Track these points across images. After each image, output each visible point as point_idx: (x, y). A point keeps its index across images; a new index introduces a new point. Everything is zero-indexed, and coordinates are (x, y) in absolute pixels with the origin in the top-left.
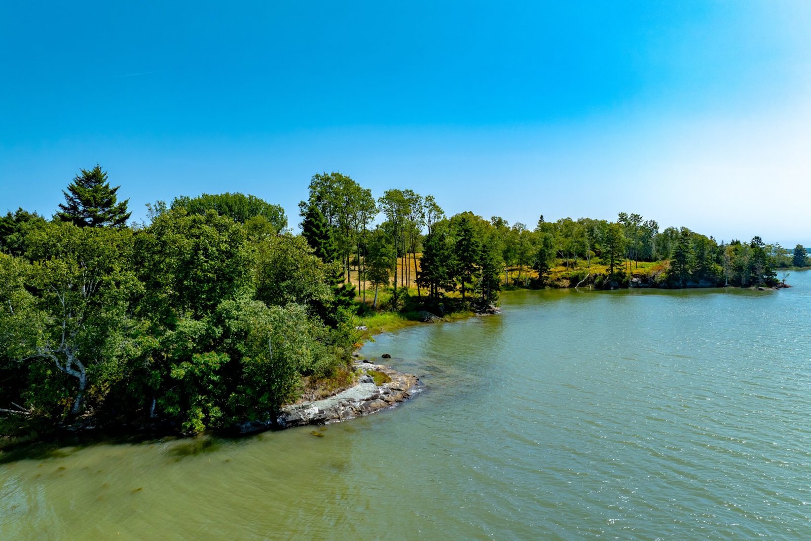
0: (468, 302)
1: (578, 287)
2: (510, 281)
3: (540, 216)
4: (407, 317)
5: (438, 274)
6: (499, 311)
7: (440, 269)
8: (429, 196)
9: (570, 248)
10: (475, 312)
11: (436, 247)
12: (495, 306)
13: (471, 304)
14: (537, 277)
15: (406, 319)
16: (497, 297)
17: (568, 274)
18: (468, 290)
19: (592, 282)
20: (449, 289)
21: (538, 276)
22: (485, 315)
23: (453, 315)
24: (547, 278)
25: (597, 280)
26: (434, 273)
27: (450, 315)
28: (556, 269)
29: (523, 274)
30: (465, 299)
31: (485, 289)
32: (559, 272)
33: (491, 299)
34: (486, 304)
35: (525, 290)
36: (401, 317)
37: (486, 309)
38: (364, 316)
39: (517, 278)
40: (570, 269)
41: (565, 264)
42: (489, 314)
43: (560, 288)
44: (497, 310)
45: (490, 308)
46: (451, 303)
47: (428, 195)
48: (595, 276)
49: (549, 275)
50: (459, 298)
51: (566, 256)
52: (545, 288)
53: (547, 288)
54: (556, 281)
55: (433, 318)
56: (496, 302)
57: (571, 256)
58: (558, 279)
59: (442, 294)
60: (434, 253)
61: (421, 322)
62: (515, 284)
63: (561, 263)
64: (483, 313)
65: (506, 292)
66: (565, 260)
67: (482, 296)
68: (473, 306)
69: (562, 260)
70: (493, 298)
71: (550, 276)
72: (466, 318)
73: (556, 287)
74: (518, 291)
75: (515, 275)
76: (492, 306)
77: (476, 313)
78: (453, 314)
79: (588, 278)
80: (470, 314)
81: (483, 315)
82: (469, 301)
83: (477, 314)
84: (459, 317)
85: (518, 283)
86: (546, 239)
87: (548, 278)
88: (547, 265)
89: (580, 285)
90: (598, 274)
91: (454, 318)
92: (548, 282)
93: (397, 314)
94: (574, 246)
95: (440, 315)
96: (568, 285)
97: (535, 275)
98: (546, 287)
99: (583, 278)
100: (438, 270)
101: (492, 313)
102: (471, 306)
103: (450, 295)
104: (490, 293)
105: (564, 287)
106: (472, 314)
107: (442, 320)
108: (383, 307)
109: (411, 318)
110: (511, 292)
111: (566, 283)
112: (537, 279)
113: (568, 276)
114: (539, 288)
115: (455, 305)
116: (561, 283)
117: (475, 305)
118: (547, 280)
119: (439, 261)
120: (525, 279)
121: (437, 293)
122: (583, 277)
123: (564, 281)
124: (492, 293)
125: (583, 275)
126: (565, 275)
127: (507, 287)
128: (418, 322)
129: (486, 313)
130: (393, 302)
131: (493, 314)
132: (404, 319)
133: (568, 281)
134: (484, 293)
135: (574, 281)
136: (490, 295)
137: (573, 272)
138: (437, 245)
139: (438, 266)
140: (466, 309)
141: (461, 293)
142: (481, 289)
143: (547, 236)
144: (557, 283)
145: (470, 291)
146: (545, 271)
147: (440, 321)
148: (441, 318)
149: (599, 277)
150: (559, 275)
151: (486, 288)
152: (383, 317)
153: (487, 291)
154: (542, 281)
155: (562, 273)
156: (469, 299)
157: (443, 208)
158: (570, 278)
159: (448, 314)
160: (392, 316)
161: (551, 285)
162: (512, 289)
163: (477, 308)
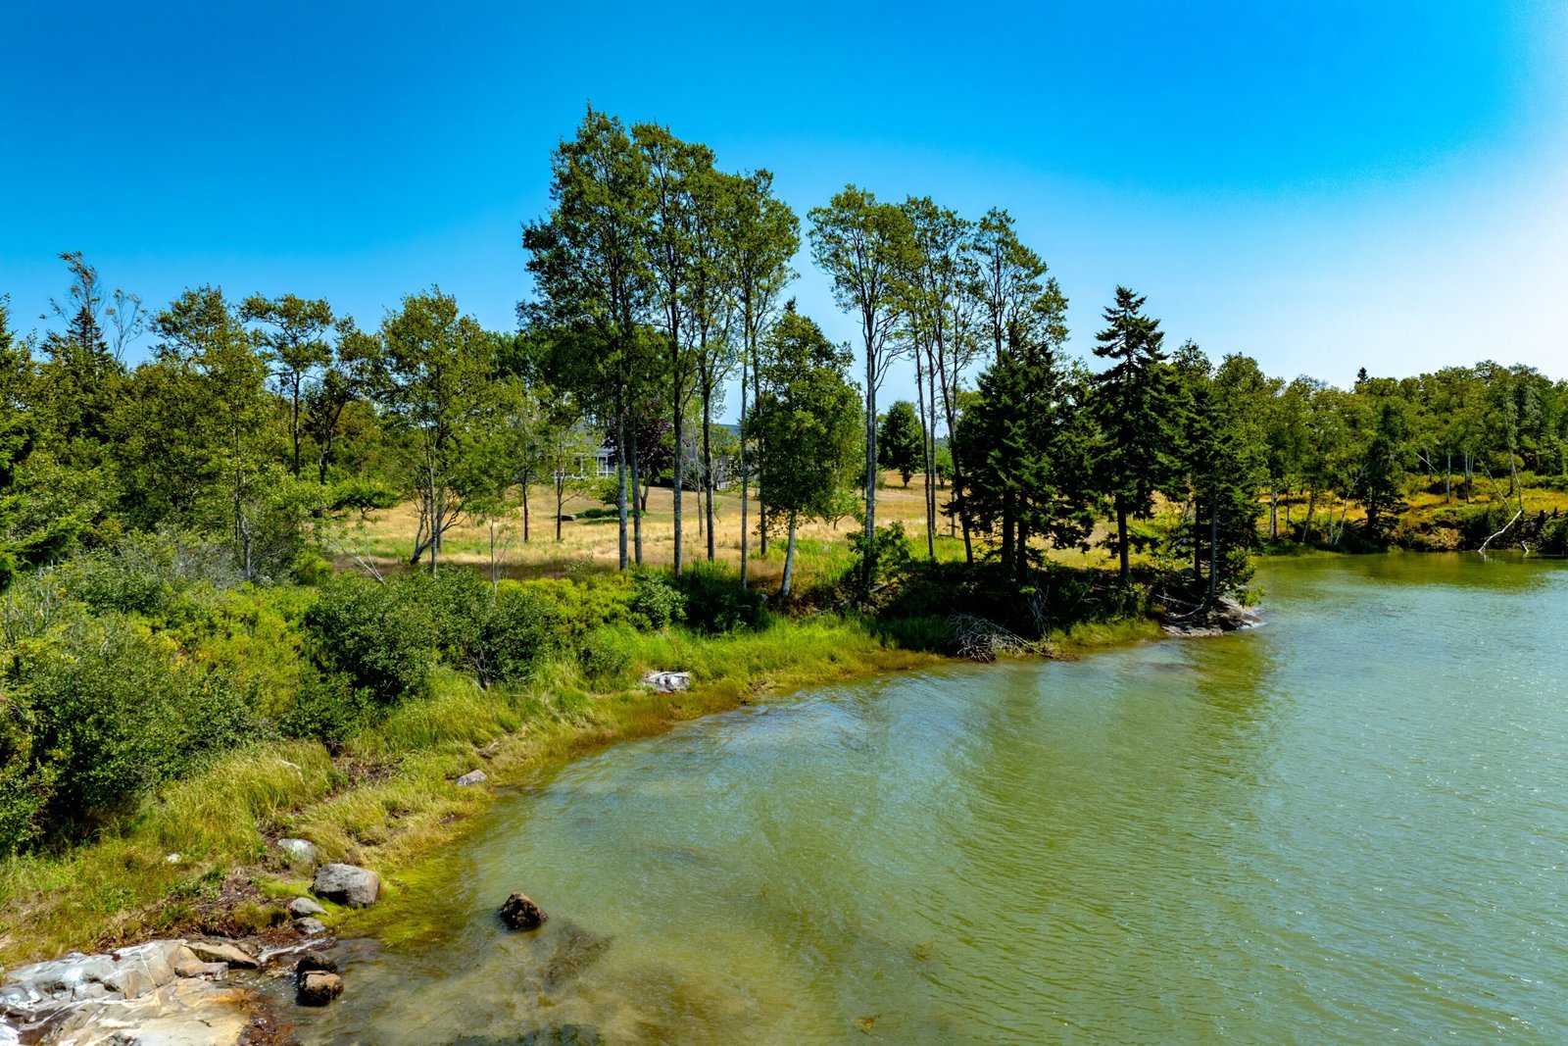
0: (1138, 587)
1: (1487, 548)
2: (1284, 529)
3: (1358, 372)
4: (897, 636)
5: (1018, 479)
6: (1256, 620)
7: (1027, 461)
8: (993, 215)
9: (1462, 438)
10: (1162, 620)
11: (1015, 384)
12: (1243, 603)
13: (1153, 592)
14: (1361, 520)
15: (892, 644)
16: (1247, 569)
17: (1454, 513)
18: (1140, 542)
19: (1532, 535)
20: (1066, 539)
21: (1366, 516)
22: (1204, 632)
23: (1079, 631)
24: (1392, 523)
25: (1548, 531)
26: (1003, 476)
27: (1068, 633)
28: (1419, 503)
29: (1321, 512)
30: (1127, 574)
31: (1207, 545)
32: (1423, 507)
33: (1224, 575)
34: (1209, 595)
35: (1328, 555)
36: (872, 635)
37: (1205, 611)
38: (713, 630)
39: (1304, 523)
40: (1454, 501)
41: (1436, 489)
42: (1217, 631)
43: (1431, 550)
44: (1248, 617)
45: (1223, 607)
46: (1072, 589)
47: (991, 208)
48: (1541, 519)
49: (1397, 513)
50: (1110, 571)
51: (1441, 466)
52: (1386, 551)
53: (1394, 551)
54: (1417, 530)
55: (997, 643)
56: (1242, 587)
57: (1458, 465)
58: (1425, 528)
59: (1036, 554)
60: (1005, 405)
61: (949, 655)
62: (1296, 538)
63: (1426, 485)
64: (1197, 625)
65: (1271, 559)
66: (1437, 479)
67: (1192, 566)
68: (1159, 601)
69: (1427, 477)
70: (1232, 573)
71: (1401, 517)
72: (1129, 642)
73: (1421, 548)
74: (1307, 556)
75: (1298, 513)
76: (1229, 600)
77: (1168, 624)
78: (1079, 626)
79: (1518, 523)
80: (1142, 628)
81: (1194, 632)
82: (1147, 584)
83: (1173, 630)
84: (1099, 639)
85: (1305, 537)
86: (1387, 413)
87: (1397, 521)
88: (1391, 486)
89: (1492, 544)
90: (1548, 511)
91: (1079, 644)
92: (1394, 533)
93: (858, 624)
94: (1473, 434)
95: (1025, 628)
96: (1455, 544)
97: (1357, 514)
98: (1390, 548)
99: (1501, 523)
100: (1018, 466)
101: (1230, 625)
102: (1153, 598)
103: (1070, 557)
104: (1222, 558)
105: (1443, 549)
106: (1151, 628)
107: (1030, 651)
108: (820, 597)
109: (907, 643)
110: (1289, 558)
111: (1448, 537)
112: (1362, 524)
113: (1452, 519)
114: (1370, 551)
115: (1089, 595)
116: (1432, 536)
117: (1165, 597)
118: (1392, 528)
119: (1023, 436)
120: (1328, 525)
121: (1024, 553)
122: (1503, 520)
123: (1443, 530)
124: (1230, 555)
125: (1499, 516)
126: (1444, 514)
127: (1278, 545)
128: (935, 657)
129: (1208, 627)
130: (858, 580)
131: (1233, 628)
132: (883, 644)
133: (1456, 532)
134: (1202, 555)
135: (1474, 533)
136: (1223, 561)
137: (1468, 509)
138: (1020, 377)
139: (1018, 453)
140: (1130, 608)
141: (1114, 552)
142: (1189, 544)
143: (1390, 403)
144: (1422, 537)
145: (1147, 546)
146: (1389, 502)
147: (1021, 652)
148: (1028, 644)
149: (1550, 520)
150: (1426, 516)
151: (1208, 539)
152: (806, 631)
153: (1210, 550)
154: (1377, 533)
155: (1436, 511)
156: (1142, 574)
157: (1044, 257)
158: (1459, 523)
159: (1061, 628)
160: (840, 632)
161: (1403, 543)
162: (1288, 551)
163: (1173, 609)
